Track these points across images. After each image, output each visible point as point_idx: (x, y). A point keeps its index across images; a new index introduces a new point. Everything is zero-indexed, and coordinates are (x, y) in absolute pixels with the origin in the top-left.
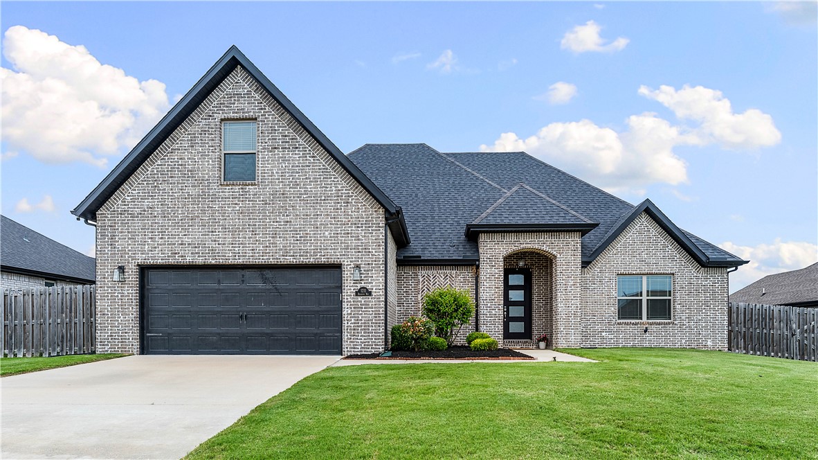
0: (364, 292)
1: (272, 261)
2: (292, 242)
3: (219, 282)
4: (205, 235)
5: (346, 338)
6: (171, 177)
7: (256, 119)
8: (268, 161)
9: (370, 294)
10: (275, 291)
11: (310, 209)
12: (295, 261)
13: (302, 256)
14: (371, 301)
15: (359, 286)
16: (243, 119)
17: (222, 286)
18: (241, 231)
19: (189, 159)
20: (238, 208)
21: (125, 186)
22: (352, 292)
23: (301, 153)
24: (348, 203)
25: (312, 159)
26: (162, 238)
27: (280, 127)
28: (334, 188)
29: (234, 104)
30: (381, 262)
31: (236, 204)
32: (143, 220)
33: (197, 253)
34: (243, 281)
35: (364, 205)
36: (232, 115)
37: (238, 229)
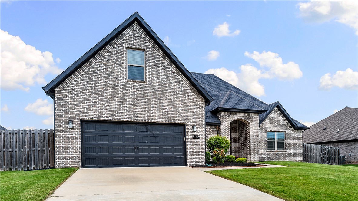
0: (196, 137)
1: (154, 121)
2: (163, 112)
3: (124, 130)
4: (119, 106)
5: (189, 158)
6: (100, 74)
7: (145, 50)
8: (151, 71)
9: (199, 138)
10: (153, 135)
11: (172, 97)
12: (165, 121)
13: (168, 119)
14: (199, 141)
15: (194, 134)
16: (138, 49)
17: (126, 132)
18: (138, 105)
19: (110, 66)
20: (136, 94)
21: (72, 76)
22: (191, 137)
23: (167, 70)
24: (189, 95)
25: (172, 73)
26: (95, 106)
27: (157, 56)
28: (183, 88)
29: (134, 41)
30: (203, 124)
31: (135, 91)
32: (83, 96)
33: (115, 115)
34: (136, 130)
35: (196, 97)
36: (132, 46)
37: (136, 104)
